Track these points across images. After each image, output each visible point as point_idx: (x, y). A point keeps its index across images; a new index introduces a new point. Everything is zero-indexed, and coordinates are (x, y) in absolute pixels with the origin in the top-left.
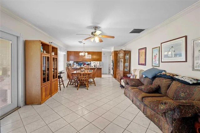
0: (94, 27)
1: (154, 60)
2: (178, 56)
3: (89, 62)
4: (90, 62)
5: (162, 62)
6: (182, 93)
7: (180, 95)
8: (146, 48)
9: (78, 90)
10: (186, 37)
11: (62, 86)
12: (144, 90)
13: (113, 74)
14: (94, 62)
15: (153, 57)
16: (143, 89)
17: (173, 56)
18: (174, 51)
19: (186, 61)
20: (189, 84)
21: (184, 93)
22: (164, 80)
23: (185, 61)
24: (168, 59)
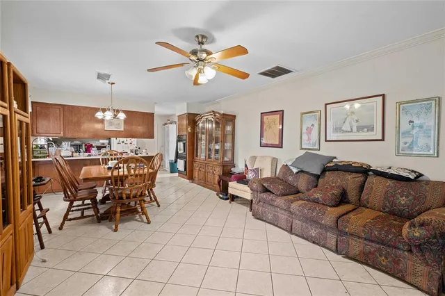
0: (197, 37)
1: (305, 137)
2: (366, 130)
3: (101, 141)
4: (106, 142)
5: (326, 141)
6: (402, 196)
7: (398, 201)
8: (283, 111)
9: (116, 230)
10: (383, 96)
11: (44, 229)
12: (325, 200)
13: (185, 169)
14: (122, 139)
15: (304, 130)
16: (320, 199)
17: (355, 129)
18: (357, 121)
19: (383, 139)
20: (408, 180)
21: (407, 197)
22: (349, 177)
23: (381, 138)
24: (343, 134)
